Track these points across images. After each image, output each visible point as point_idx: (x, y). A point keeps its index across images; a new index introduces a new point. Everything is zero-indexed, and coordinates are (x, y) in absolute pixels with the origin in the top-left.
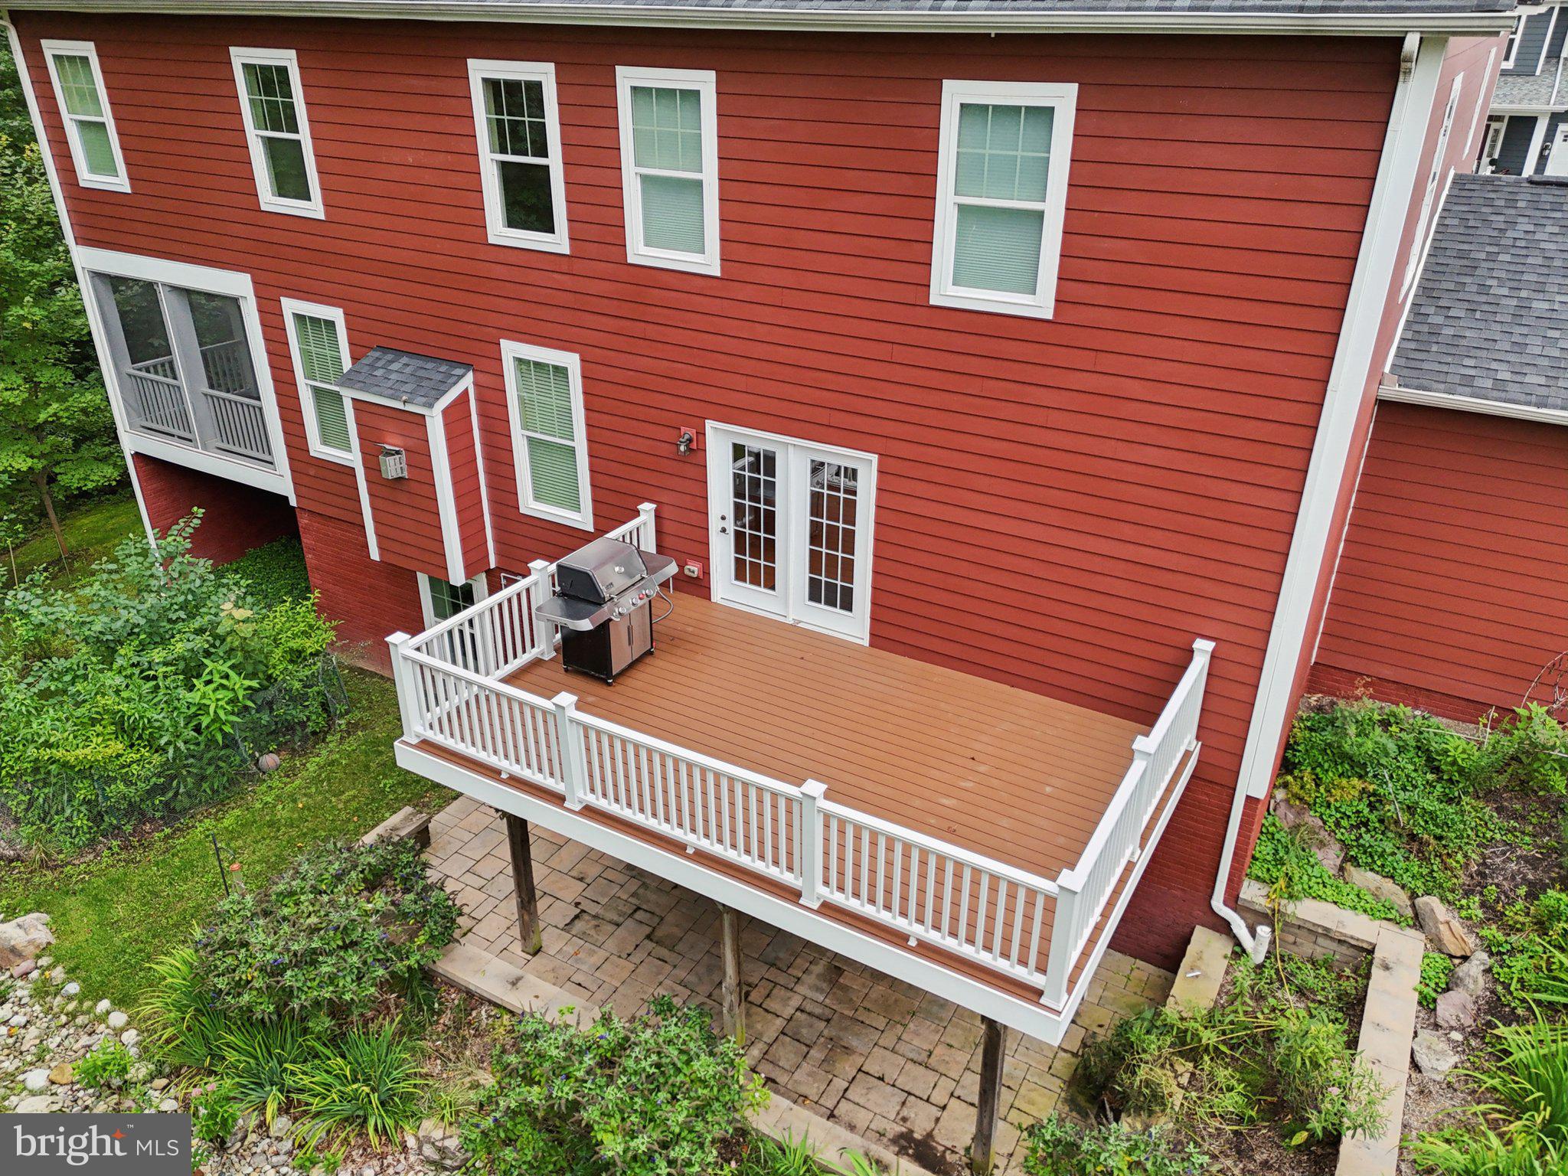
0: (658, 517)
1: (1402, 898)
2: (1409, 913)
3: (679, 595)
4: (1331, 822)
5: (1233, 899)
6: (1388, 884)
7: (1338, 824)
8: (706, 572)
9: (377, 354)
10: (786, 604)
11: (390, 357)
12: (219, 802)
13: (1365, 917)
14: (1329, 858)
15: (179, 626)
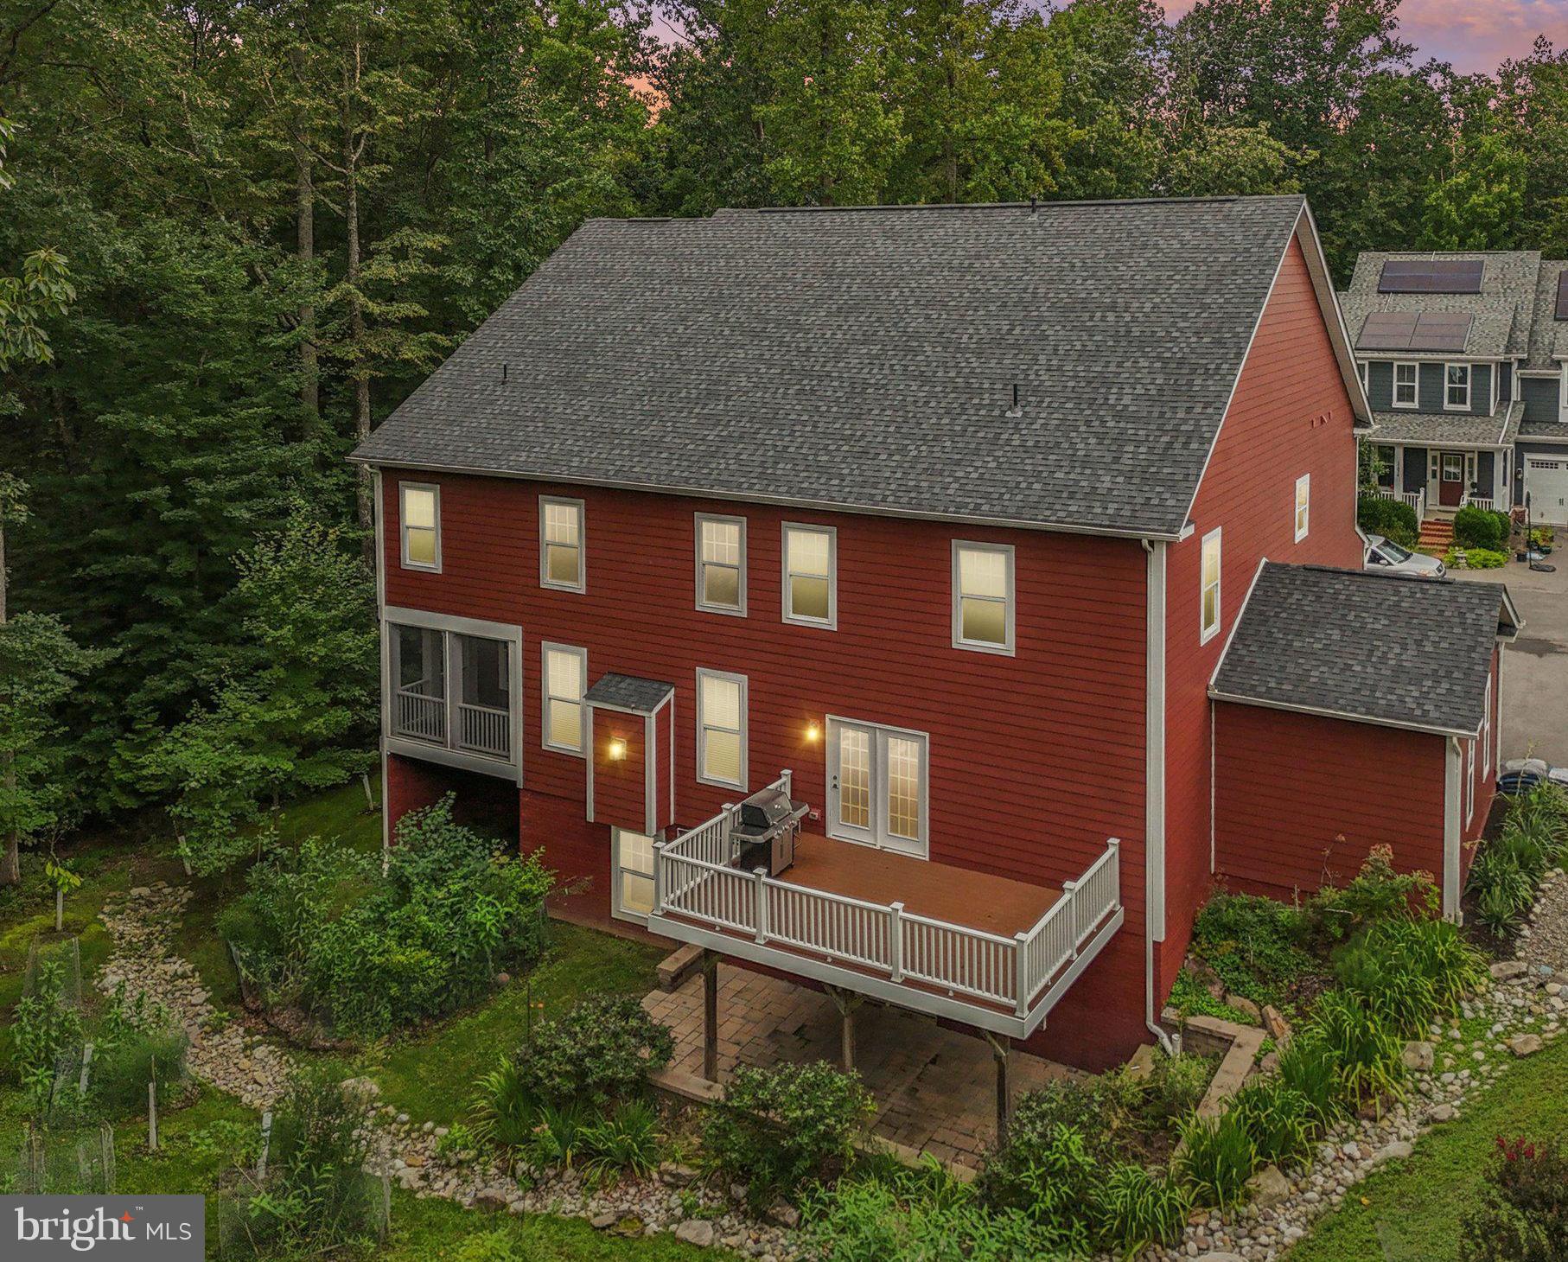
0: (793, 780)
1: (1254, 1010)
2: (1259, 1019)
3: (805, 834)
4: (1218, 969)
5: (1158, 1020)
6: (1247, 1002)
7: (1222, 970)
8: (823, 816)
9: (610, 677)
10: (876, 840)
11: (618, 679)
12: (472, 1007)
13: (1234, 1024)
14: (1215, 991)
15: (450, 873)
